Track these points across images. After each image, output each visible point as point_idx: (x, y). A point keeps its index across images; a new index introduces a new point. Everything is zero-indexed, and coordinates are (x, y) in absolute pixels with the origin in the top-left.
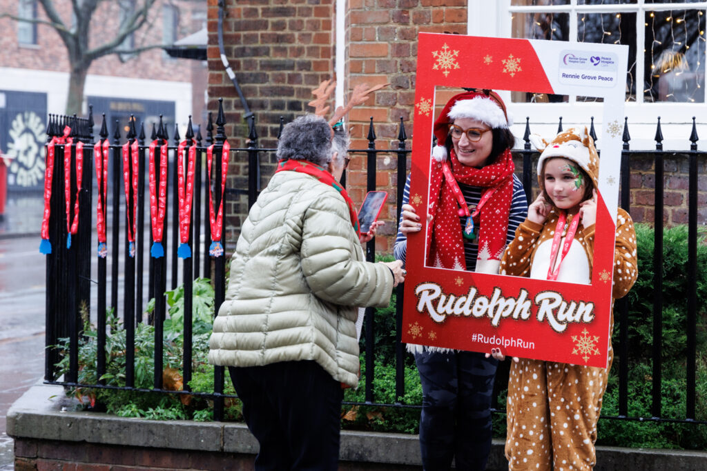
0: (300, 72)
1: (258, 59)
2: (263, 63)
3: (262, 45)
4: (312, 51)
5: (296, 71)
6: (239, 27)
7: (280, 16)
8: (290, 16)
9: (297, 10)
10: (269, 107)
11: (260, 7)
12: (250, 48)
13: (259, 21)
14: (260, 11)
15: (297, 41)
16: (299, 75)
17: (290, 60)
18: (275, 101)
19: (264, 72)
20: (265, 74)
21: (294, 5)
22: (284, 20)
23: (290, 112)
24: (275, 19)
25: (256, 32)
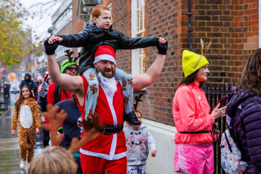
0: (225, 60)
2: (208, 56)
4: (230, 52)
5: (223, 60)
6: (197, 40)
7: (216, 37)
8: (220, 37)
9: (223, 34)
10: (211, 75)
11: (206, 33)
13: (206, 38)
14: (206, 35)
15: (223, 47)
16: (225, 61)
17: (221, 55)
18: (214, 72)
21: (222, 32)
22: (217, 38)
23: (221, 77)
24: (213, 38)
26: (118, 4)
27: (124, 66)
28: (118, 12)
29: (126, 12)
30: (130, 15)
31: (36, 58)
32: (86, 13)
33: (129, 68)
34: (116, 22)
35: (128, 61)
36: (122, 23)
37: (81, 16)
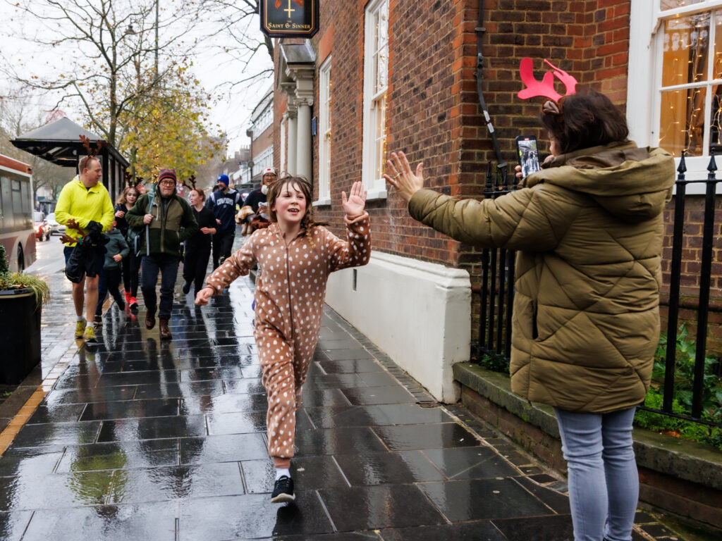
1: (511, 116)
2: (515, 120)
3: (515, 105)
6: (494, 87)
11: (513, 72)
12: (503, 106)
13: (513, 82)
14: (514, 75)
19: (517, 128)
20: (517, 130)
25: (509, 93)
26: (342, 52)
27: (350, 160)
28: (342, 67)
29: (356, 63)
30: (361, 66)
31: (230, 174)
32: (290, 80)
33: (358, 163)
34: (339, 86)
35: (356, 152)
36: (348, 85)
37: (283, 86)
